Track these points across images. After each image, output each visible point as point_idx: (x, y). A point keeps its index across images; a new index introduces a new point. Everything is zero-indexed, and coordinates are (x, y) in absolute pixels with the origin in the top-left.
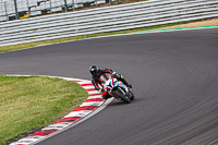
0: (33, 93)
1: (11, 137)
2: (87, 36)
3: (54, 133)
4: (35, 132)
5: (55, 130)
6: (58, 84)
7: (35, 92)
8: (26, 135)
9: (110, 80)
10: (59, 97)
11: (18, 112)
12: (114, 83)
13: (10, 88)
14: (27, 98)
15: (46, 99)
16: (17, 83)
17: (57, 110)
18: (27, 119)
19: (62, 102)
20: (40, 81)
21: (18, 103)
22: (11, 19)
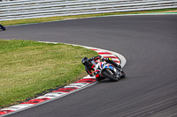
0: (59, 57)
1: (38, 92)
2: (106, 14)
3: (74, 91)
4: (59, 88)
5: (75, 88)
6: (79, 51)
7: (61, 57)
8: (51, 91)
9: (99, 64)
10: (80, 62)
11: (45, 72)
12: (102, 66)
13: (40, 52)
14: (54, 61)
15: (69, 63)
16: (47, 48)
17: (77, 72)
18: (53, 78)
19: (82, 66)
20: (65, 48)
21: (46, 64)
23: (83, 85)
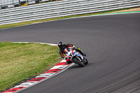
0: (30, 54)
1: (16, 82)
3: (44, 80)
4: (31, 79)
5: (44, 78)
6: (46, 48)
7: (31, 53)
8: (25, 81)
9: (71, 52)
10: (47, 56)
11: (20, 66)
12: (73, 54)
13: (15, 50)
14: (26, 57)
15: (38, 58)
16: (20, 47)
17: (45, 65)
18: (26, 70)
19: (49, 60)
20: (35, 46)
21: (20, 60)
22: (16, 6)
23: (50, 75)
